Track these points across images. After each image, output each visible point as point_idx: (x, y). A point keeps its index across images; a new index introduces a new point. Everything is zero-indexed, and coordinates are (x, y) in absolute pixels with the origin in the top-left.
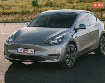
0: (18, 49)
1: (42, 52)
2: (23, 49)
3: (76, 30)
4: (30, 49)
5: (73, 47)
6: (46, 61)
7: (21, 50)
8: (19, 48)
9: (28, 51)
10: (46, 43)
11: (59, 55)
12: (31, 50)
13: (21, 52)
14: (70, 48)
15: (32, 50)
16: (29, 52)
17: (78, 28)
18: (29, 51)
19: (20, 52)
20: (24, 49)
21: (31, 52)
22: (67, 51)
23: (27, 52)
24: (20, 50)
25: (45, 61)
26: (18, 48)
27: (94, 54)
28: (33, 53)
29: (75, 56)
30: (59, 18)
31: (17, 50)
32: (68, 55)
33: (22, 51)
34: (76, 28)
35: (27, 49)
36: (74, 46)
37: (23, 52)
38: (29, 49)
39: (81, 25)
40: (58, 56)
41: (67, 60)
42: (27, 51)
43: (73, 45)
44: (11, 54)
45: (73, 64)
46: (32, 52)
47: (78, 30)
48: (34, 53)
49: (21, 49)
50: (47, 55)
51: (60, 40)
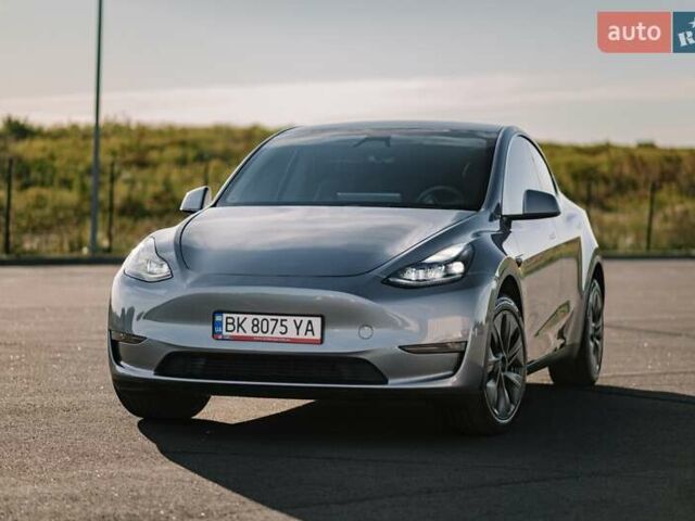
0: (218, 319)
1: (366, 331)
2: (250, 317)
3: (507, 224)
4: (298, 319)
5: (511, 311)
6: (390, 381)
7: (239, 325)
8: (225, 315)
9: (283, 330)
10: (386, 282)
11: (462, 353)
12: (306, 320)
13: (241, 333)
15: (310, 322)
16: (292, 334)
18: (292, 329)
19: (235, 333)
20: (260, 318)
21: (302, 336)
23: (277, 334)
24: (230, 327)
25: (386, 382)
26: (221, 312)
27: (551, 382)
28: (318, 336)
29: (520, 365)
30: (389, 161)
31: (215, 324)
32: (494, 358)
35: (279, 318)
37: (249, 333)
38: (290, 319)
39: (529, 194)
40: (456, 356)
41: (491, 385)
42: (279, 328)
43: (512, 303)
44: (170, 350)
45: (513, 407)
46: (310, 333)
48: (322, 341)
49: (242, 317)
50: (400, 347)
51: (458, 268)
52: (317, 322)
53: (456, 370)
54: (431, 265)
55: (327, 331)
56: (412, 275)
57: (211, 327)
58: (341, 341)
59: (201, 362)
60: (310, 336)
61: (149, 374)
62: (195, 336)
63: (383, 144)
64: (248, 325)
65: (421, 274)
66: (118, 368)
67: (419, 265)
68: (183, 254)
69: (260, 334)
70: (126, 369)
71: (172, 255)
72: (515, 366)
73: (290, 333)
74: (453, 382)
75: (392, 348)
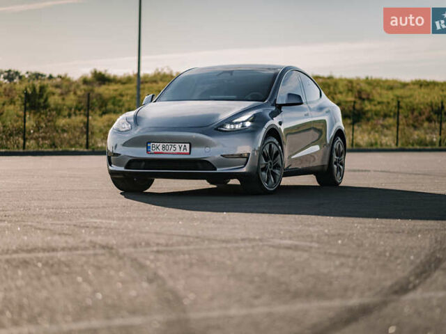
0: (149, 145)
1: (208, 148)
2: (162, 144)
3: (279, 108)
4: (180, 145)
5: (274, 143)
6: (218, 169)
7: (157, 147)
8: (152, 144)
10: (216, 129)
11: (248, 158)
12: (183, 145)
13: (158, 151)
14: (270, 146)
15: (185, 146)
16: (178, 151)
17: (285, 103)
18: (178, 148)
19: (155, 151)
20: (165, 144)
21: (182, 151)
22: (264, 150)
23: (172, 151)
24: (154, 148)
25: (216, 170)
26: (150, 143)
28: (188, 151)
29: (280, 167)
31: (148, 147)
32: (264, 162)
34: (279, 102)
35: (173, 144)
36: (277, 143)
37: (161, 151)
38: (177, 145)
39: (290, 95)
40: (245, 159)
42: (173, 148)
43: (275, 140)
44: (130, 159)
45: (276, 184)
47: (283, 107)
48: (190, 153)
49: (158, 144)
50: (221, 155)
51: (248, 124)
52: (188, 145)
53: (245, 165)
54: (237, 123)
55: (192, 149)
56: (228, 127)
57: (145, 149)
58: (198, 153)
59: (143, 164)
60: (185, 151)
61: (122, 169)
62: (140, 152)
63: (229, 74)
64: (160, 147)
65: (232, 126)
66: (110, 168)
67: (231, 123)
68: (137, 120)
69: (165, 151)
70: (114, 168)
71: (132, 121)
72: (277, 167)
73: (177, 151)
74: (244, 170)
75: (218, 156)
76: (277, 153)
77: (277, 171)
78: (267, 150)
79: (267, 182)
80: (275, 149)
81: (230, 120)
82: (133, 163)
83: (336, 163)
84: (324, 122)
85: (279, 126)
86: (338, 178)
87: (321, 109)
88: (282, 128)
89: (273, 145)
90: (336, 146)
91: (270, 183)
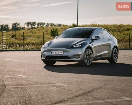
1: (68, 53)
6: (71, 59)
10: (71, 47)
11: (80, 55)
14: (88, 52)
17: (94, 38)
19: (53, 53)
21: (61, 54)
26: (52, 51)
33: (55, 53)
36: (91, 51)
39: (96, 36)
43: (90, 50)
45: (90, 63)
47: (94, 40)
48: (63, 54)
51: (81, 45)
52: (62, 52)
54: (77, 45)
56: (75, 46)
57: (50, 53)
58: (65, 54)
64: (55, 52)
65: (76, 46)
66: (42, 58)
71: (48, 44)
72: (90, 58)
73: (59, 53)
74: (79, 59)
75: (71, 55)
76: (91, 54)
77: (90, 59)
78: (87, 53)
79: (87, 63)
80: (90, 52)
81: (75, 44)
82: (47, 57)
83: (114, 56)
84: (110, 44)
85: (91, 46)
86: (115, 60)
87: (109, 40)
88: (93, 47)
89: (89, 52)
90: (114, 51)
91: (88, 63)
